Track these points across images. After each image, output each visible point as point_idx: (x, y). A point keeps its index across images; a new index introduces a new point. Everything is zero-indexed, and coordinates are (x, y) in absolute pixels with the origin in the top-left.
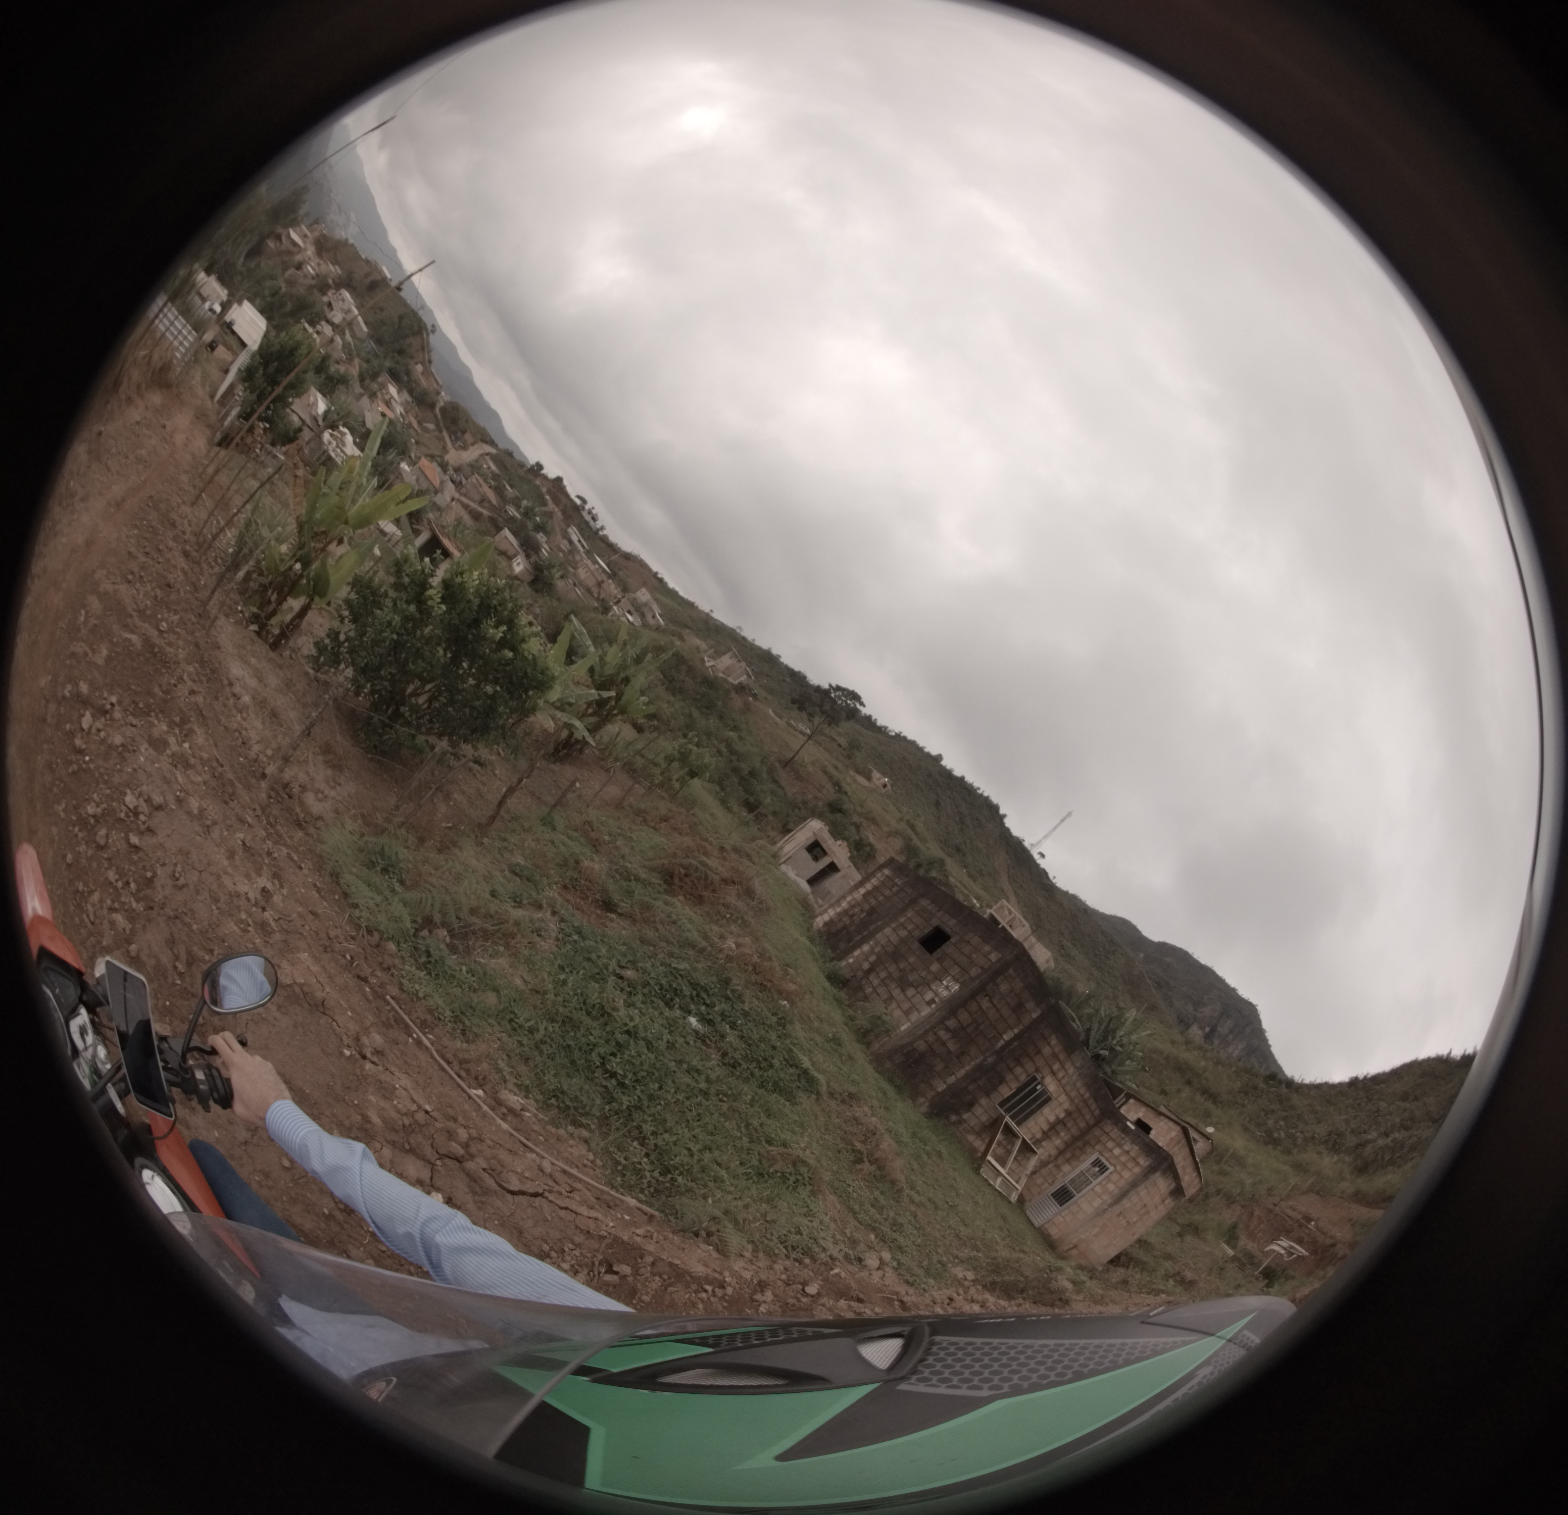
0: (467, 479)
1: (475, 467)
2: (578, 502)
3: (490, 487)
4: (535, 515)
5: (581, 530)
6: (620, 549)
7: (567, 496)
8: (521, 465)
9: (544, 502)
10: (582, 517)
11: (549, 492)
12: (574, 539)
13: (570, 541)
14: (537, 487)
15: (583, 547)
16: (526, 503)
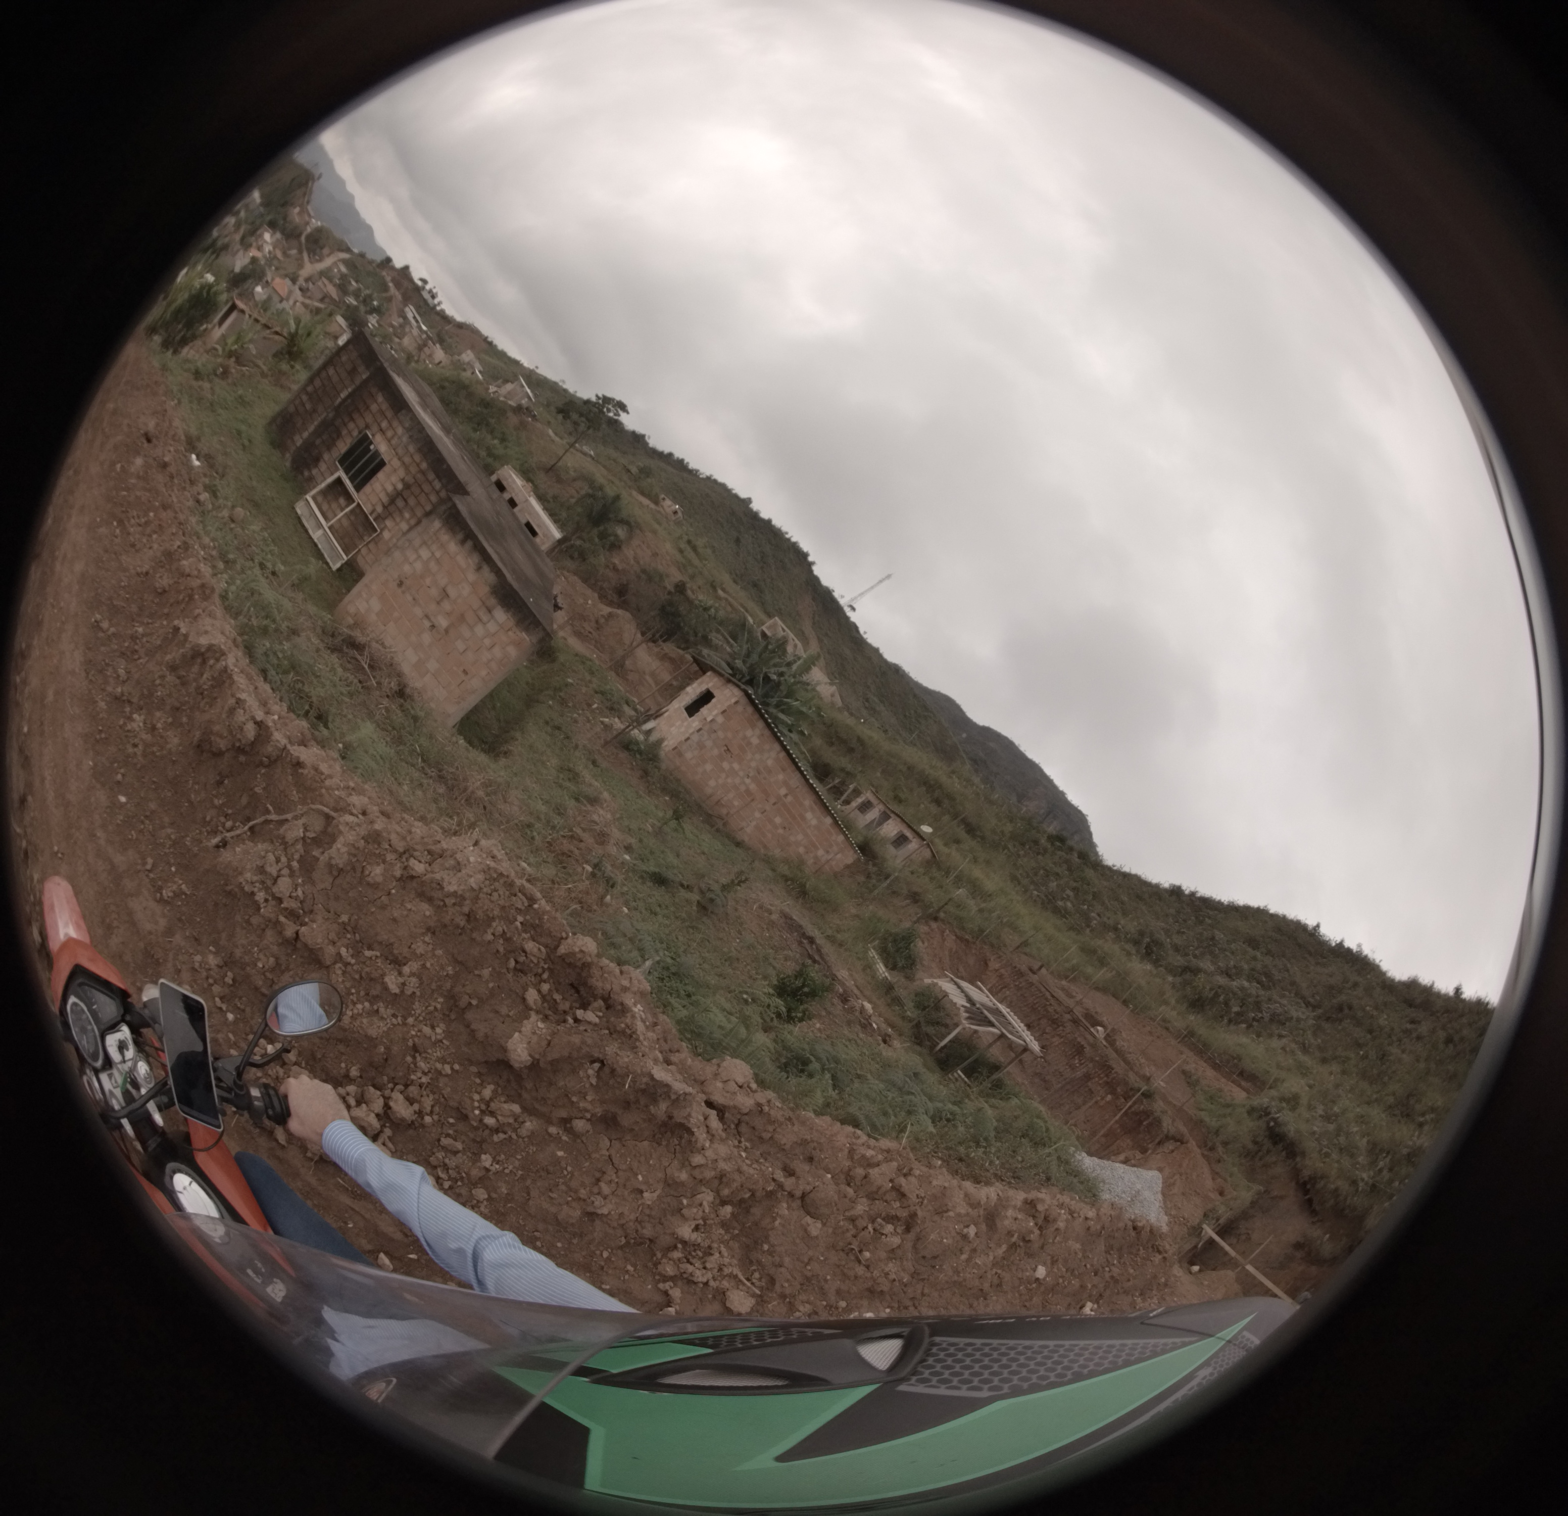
0: (314, 284)
1: (325, 273)
2: (420, 283)
3: (334, 286)
4: (372, 300)
5: (418, 308)
6: (455, 320)
7: (411, 280)
8: (371, 262)
9: (386, 289)
10: (421, 296)
11: (393, 280)
12: (410, 316)
13: (405, 318)
14: (383, 277)
15: (417, 321)
16: (368, 292)
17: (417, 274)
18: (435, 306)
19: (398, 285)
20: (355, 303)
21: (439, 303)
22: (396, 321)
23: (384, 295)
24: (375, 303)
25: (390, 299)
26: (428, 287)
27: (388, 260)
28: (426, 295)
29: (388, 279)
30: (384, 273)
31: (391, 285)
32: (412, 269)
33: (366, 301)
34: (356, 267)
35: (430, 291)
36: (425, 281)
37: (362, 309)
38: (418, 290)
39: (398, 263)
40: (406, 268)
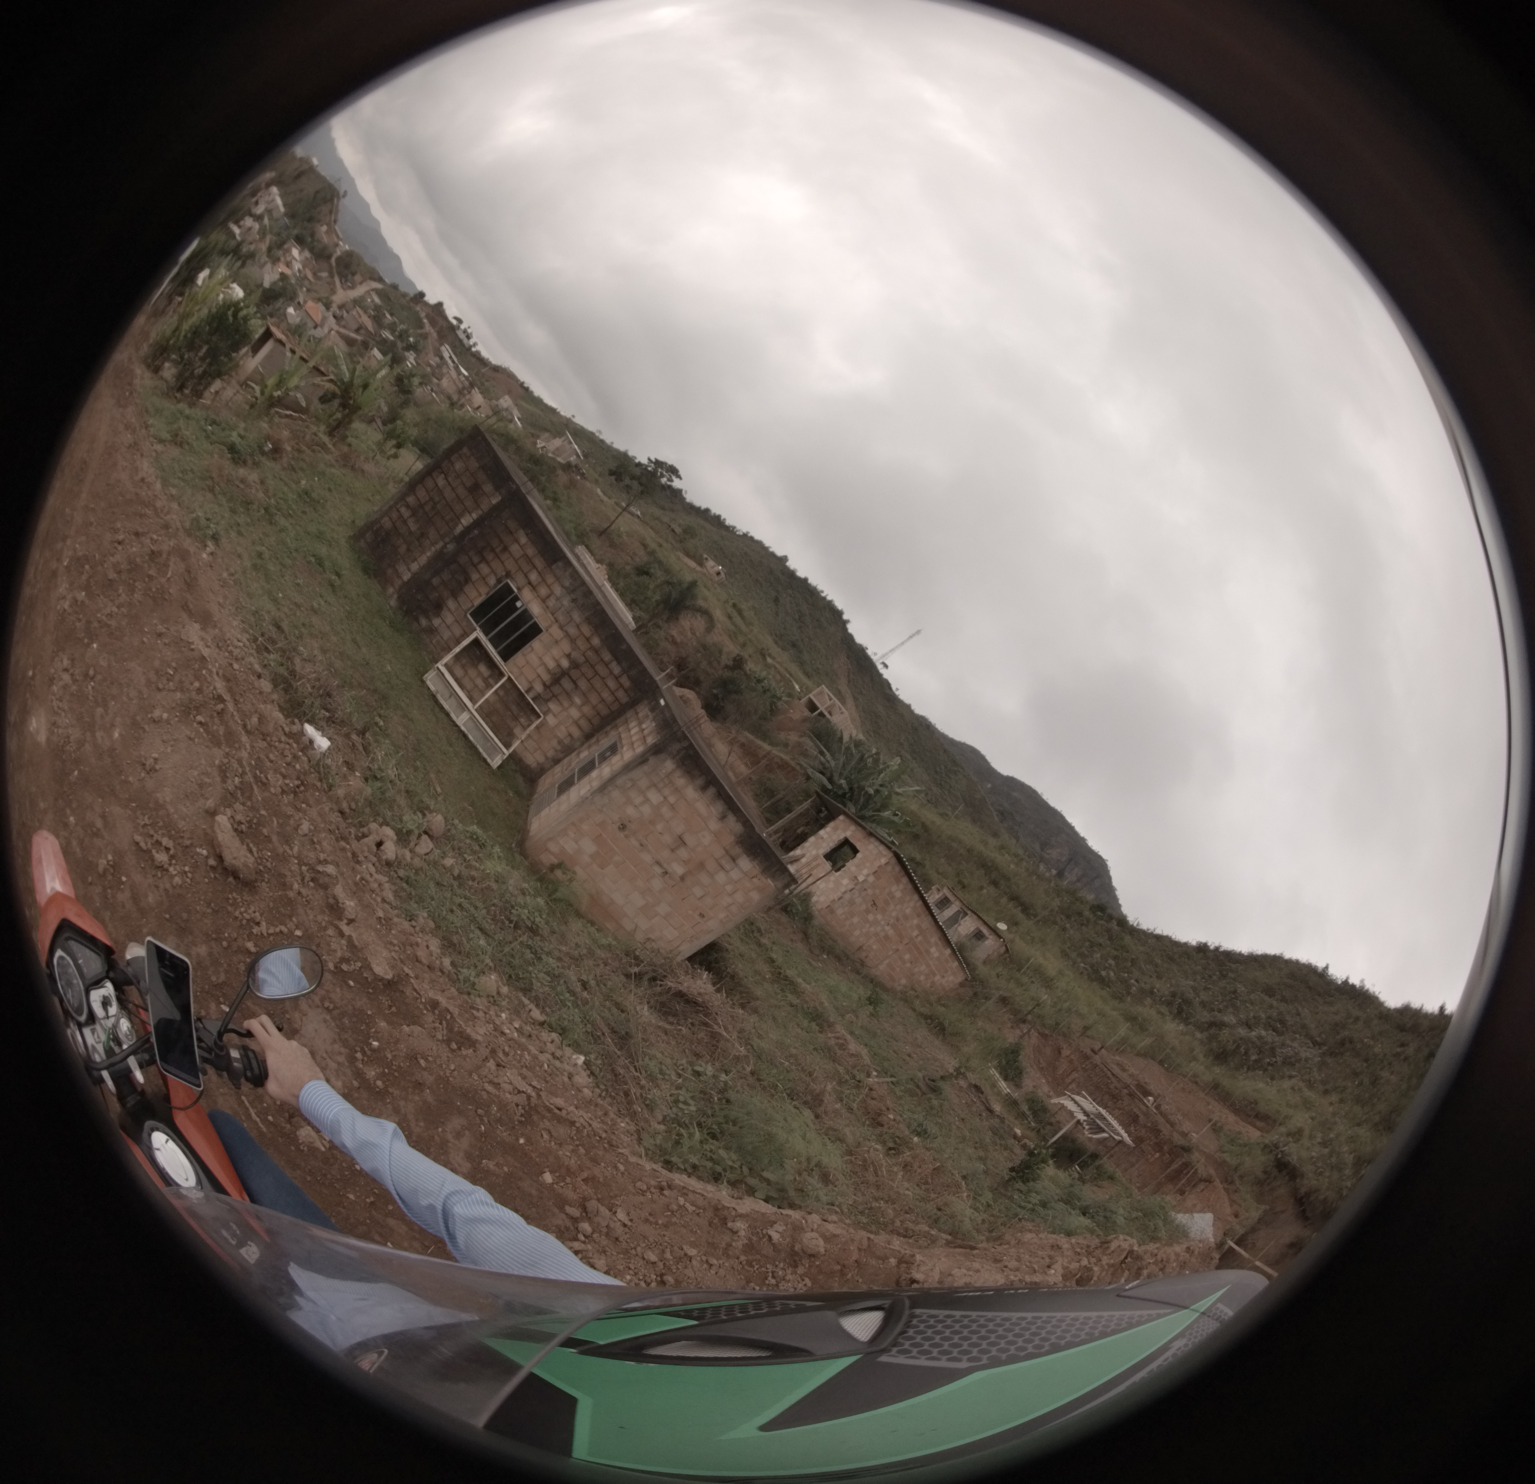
0: (348, 312)
1: (358, 302)
2: (454, 322)
3: (369, 317)
4: (409, 336)
5: (453, 348)
6: (490, 363)
7: (445, 318)
8: (404, 295)
9: (421, 326)
10: (457, 335)
11: (427, 316)
12: (446, 355)
13: (442, 358)
14: (417, 313)
15: (453, 362)
16: (402, 327)
17: (451, 312)
18: (471, 347)
19: (433, 323)
20: (391, 338)
21: (475, 344)
22: (434, 361)
23: (419, 331)
24: (411, 339)
25: (425, 336)
26: (463, 327)
27: (422, 295)
28: (462, 336)
29: (423, 315)
30: (418, 308)
31: (425, 321)
32: (445, 307)
33: (402, 336)
34: (389, 299)
35: (465, 331)
36: (460, 321)
37: (400, 345)
38: (453, 329)
39: (431, 299)
40: (440, 305)
